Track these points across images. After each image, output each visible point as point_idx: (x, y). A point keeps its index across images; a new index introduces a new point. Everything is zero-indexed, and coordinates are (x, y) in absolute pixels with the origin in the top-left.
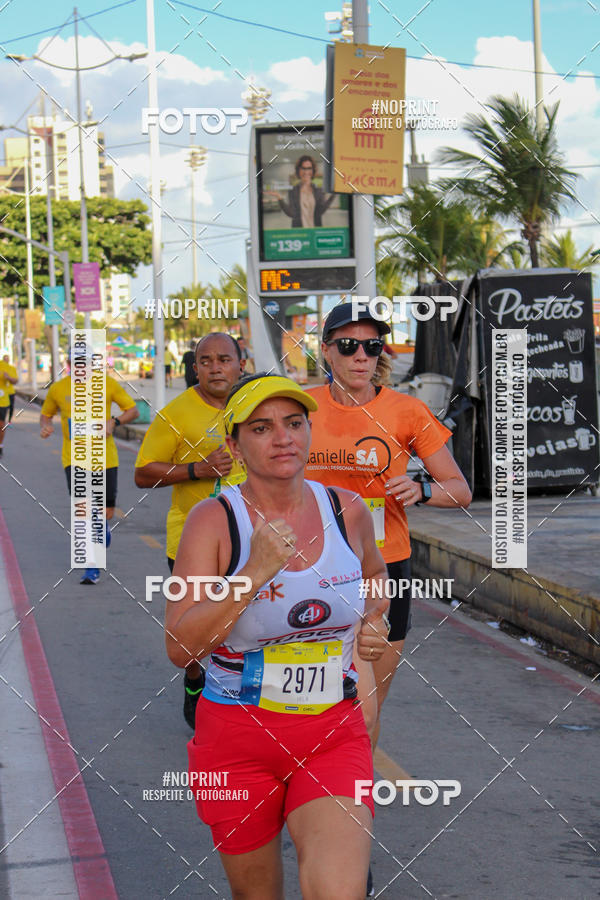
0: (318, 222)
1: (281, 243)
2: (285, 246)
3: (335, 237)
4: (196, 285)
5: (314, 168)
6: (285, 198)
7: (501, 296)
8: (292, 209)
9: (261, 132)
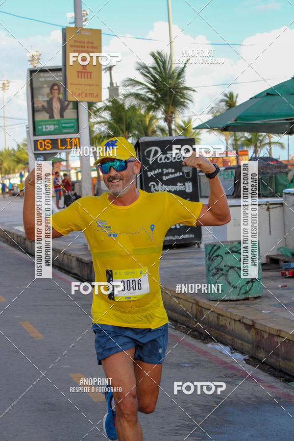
0: (62, 116)
1: (44, 127)
2: (46, 128)
3: (71, 123)
4: (7, 148)
5: (59, 89)
6: (45, 104)
7: (151, 151)
8: (49, 110)
9: (32, 72)
